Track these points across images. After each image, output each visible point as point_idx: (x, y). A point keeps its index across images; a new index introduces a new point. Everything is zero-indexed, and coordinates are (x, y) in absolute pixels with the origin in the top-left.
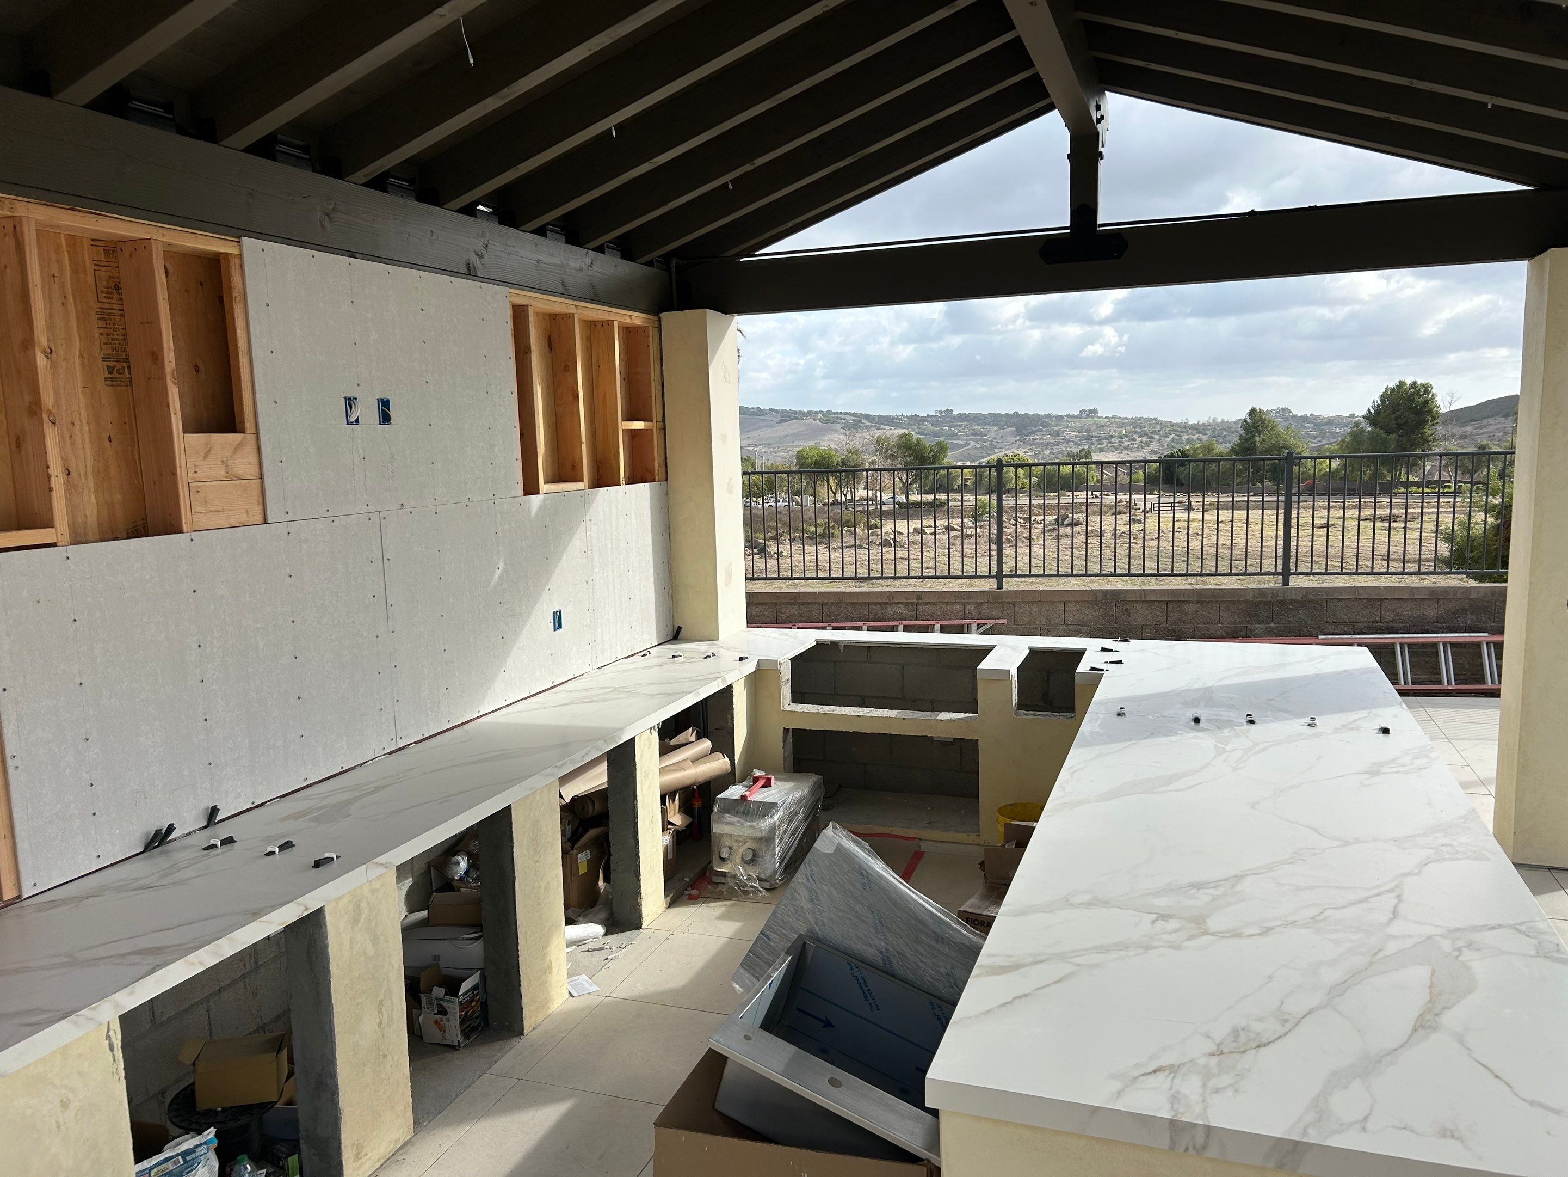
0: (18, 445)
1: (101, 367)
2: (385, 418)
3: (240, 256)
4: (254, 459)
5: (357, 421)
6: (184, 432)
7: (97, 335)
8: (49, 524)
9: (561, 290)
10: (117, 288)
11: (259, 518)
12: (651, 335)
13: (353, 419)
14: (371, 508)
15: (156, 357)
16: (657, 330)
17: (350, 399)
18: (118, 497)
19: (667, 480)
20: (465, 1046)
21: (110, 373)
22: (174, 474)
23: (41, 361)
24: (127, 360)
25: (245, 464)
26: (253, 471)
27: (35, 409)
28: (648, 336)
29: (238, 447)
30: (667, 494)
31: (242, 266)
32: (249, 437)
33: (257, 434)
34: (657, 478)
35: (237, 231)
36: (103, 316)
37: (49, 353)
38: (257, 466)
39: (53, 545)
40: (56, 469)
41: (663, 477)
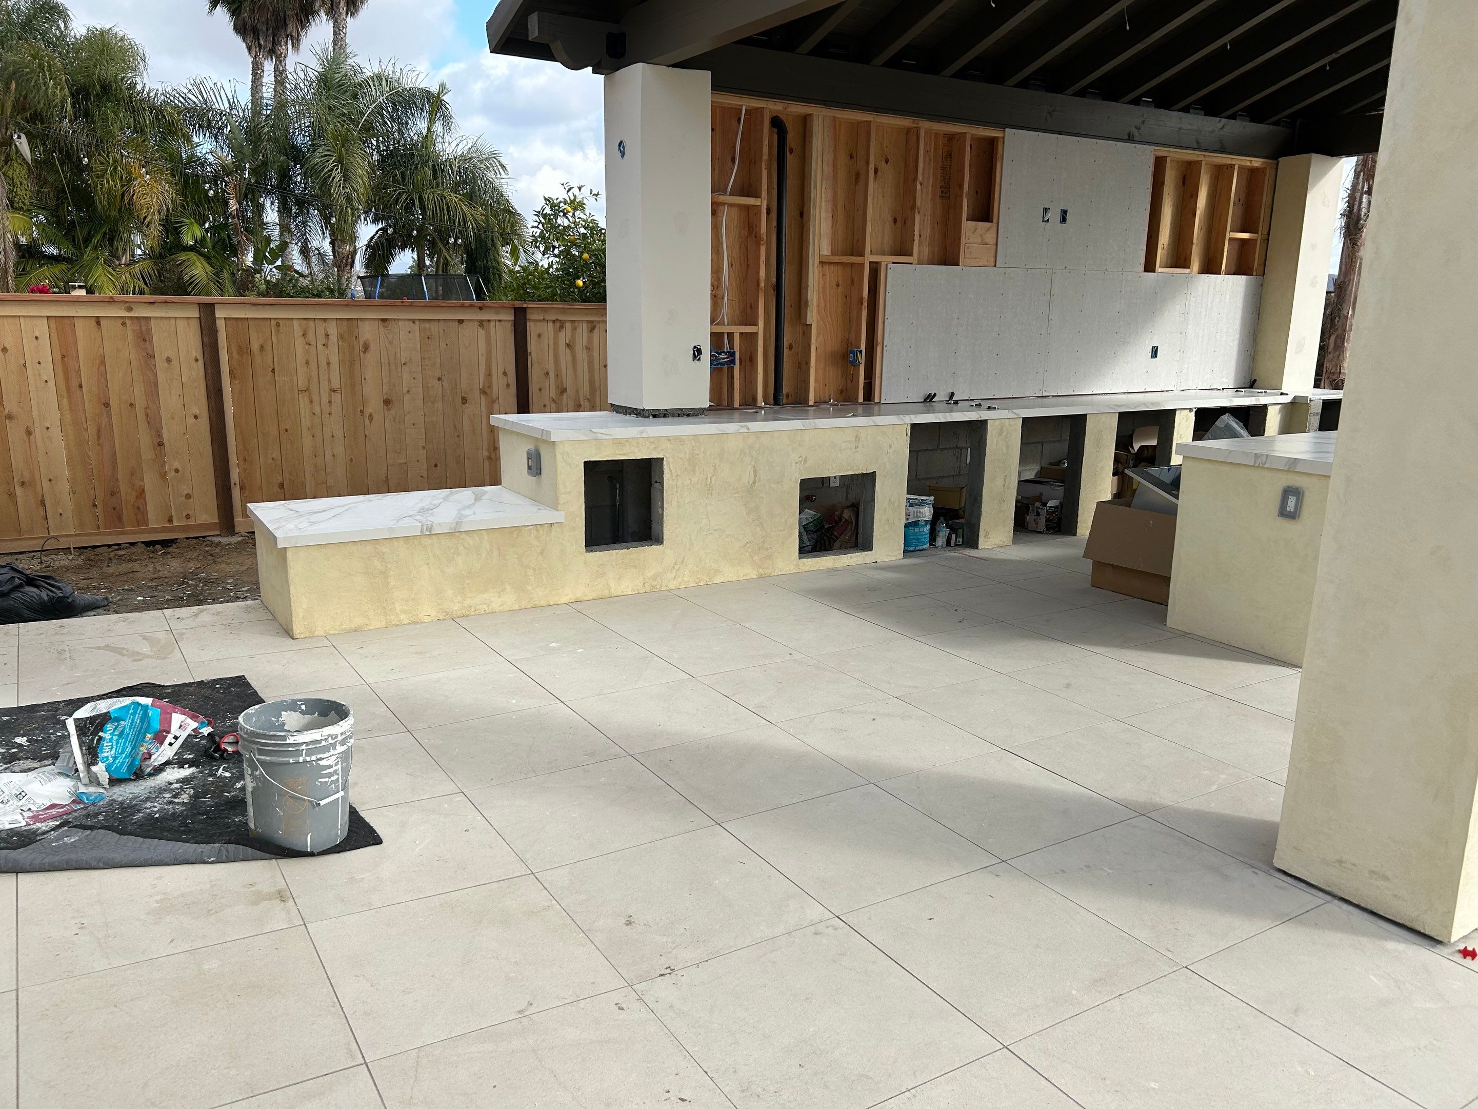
0: (905, 223)
1: (939, 191)
2: (1064, 220)
3: (1004, 138)
4: (994, 236)
5: (1048, 220)
6: (967, 220)
7: (939, 177)
8: (911, 255)
9: (1195, 146)
10: (950, 155)
11: (993, 265)
12: (1267, 175)
13: (1046, 219)
14: (1048, 267)
15: (961, 186)
16: (1274, 170)
17: (1046, 209)
18: (936, 249)
19: (1263, 276)
20: (1046, 533)
21: (942, 193)
22: (960, 239)
23: (919, 187)
24: (949, 188)
25: (990, 237)
26: (993, 241)
27: (913, 207)
28: (1265, 175)
29: (989, 229)
30: (1262, 285)
31: (1003, 143)
32: (994, 225)
33: (998, 223)
34: (1255, 273)
35: (1004, 126)
36: (943, 168)
37: (921, 184)
38: (995, 239)
39: (911, 264)
40: (917, 233)
41: (1261, 273)
